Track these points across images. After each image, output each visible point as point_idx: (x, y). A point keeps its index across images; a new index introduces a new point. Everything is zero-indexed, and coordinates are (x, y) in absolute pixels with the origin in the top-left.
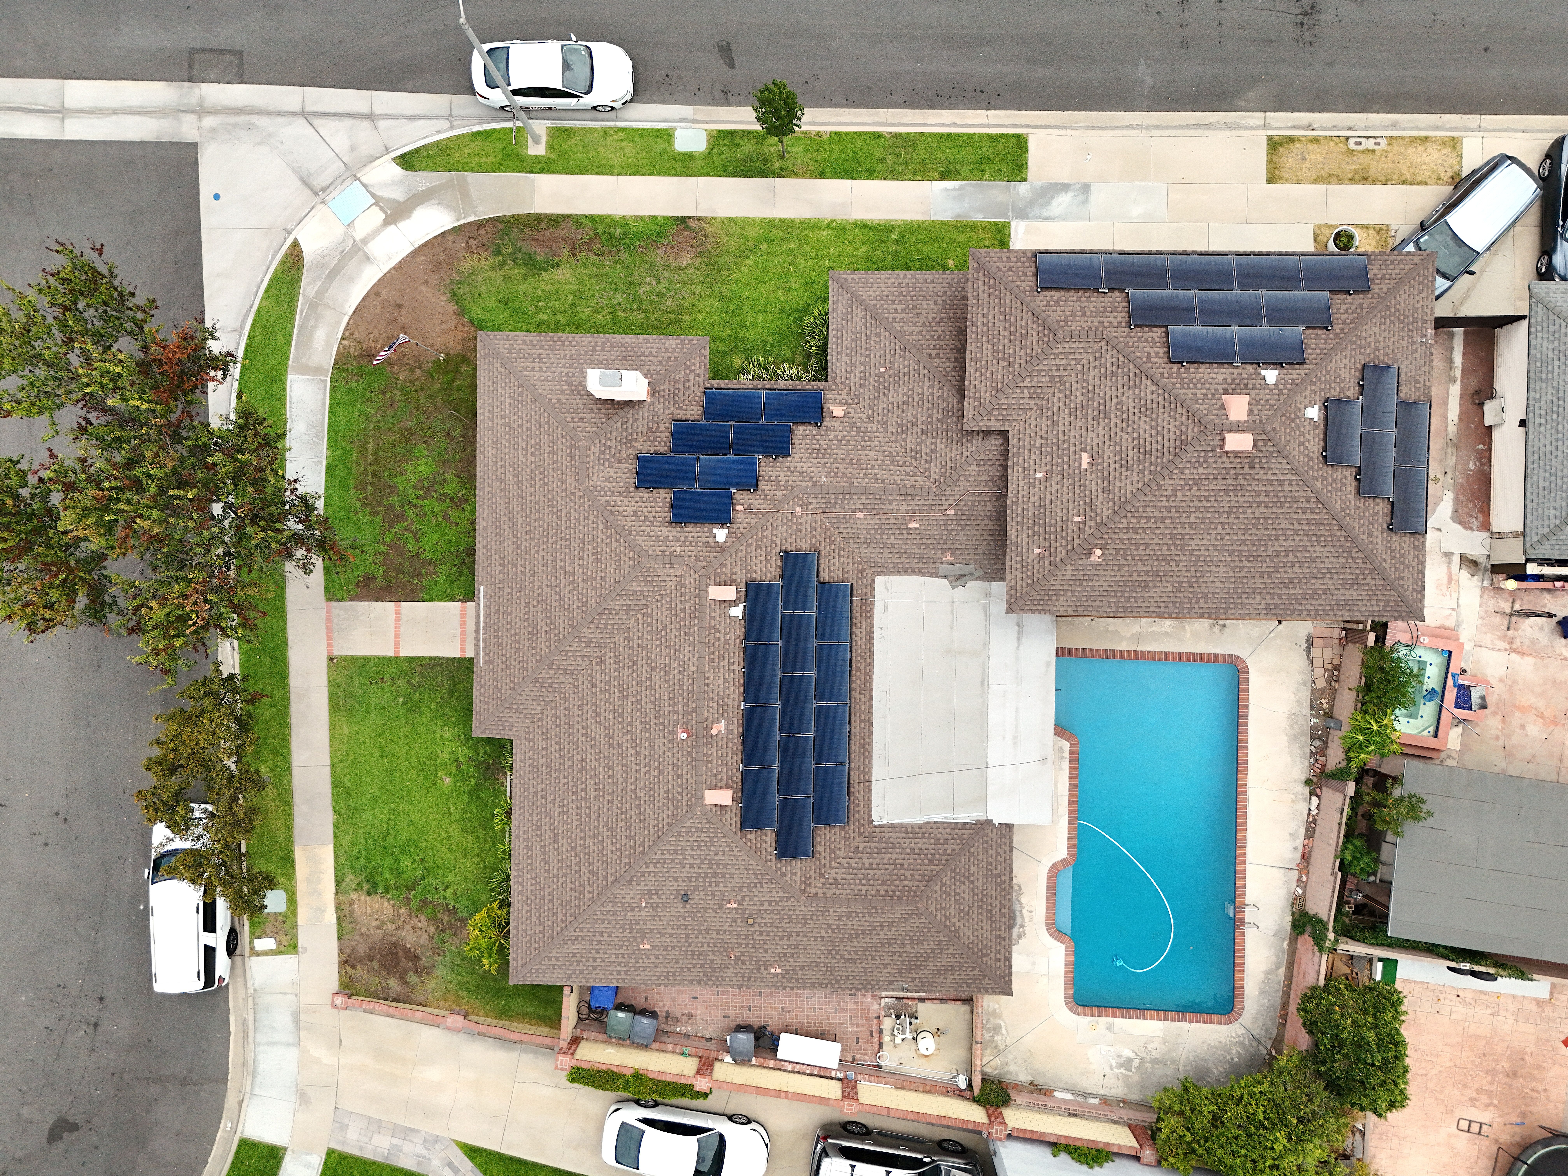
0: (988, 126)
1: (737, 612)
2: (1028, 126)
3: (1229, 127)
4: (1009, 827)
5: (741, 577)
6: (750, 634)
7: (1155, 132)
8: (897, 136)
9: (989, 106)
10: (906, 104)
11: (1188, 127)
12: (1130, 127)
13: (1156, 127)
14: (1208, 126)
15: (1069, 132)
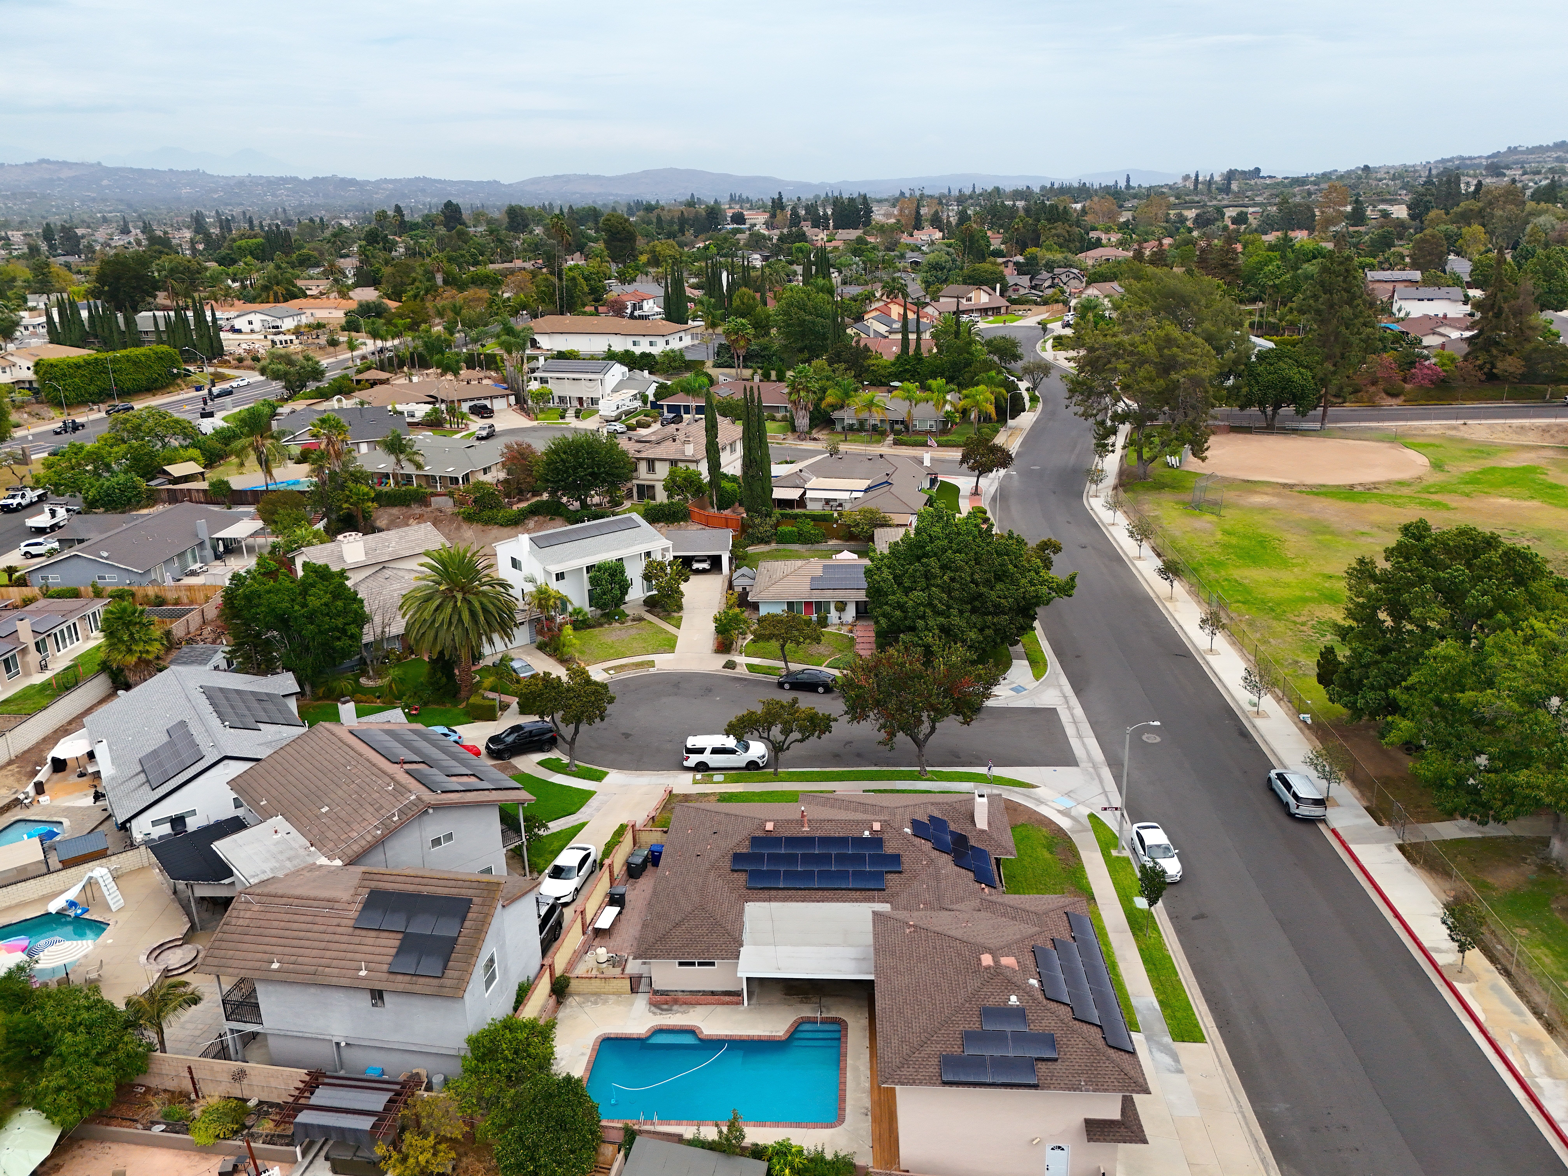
0: (1206, 1028)
1: (867, 833)
2: (1212, 1042)
3: (1263, 1160)
4: (737, 957)
5: (885, 836)
6: (854, 839)
7: (1239, 1116)
8: (1179, 981)
9: (1219, 1028)
10: (1203, 990)
11: (1252, 1135)
12: (1238, 1102)
13: (1244, 1117)
14: (1258, 1149)
15: (1220, 1069)
